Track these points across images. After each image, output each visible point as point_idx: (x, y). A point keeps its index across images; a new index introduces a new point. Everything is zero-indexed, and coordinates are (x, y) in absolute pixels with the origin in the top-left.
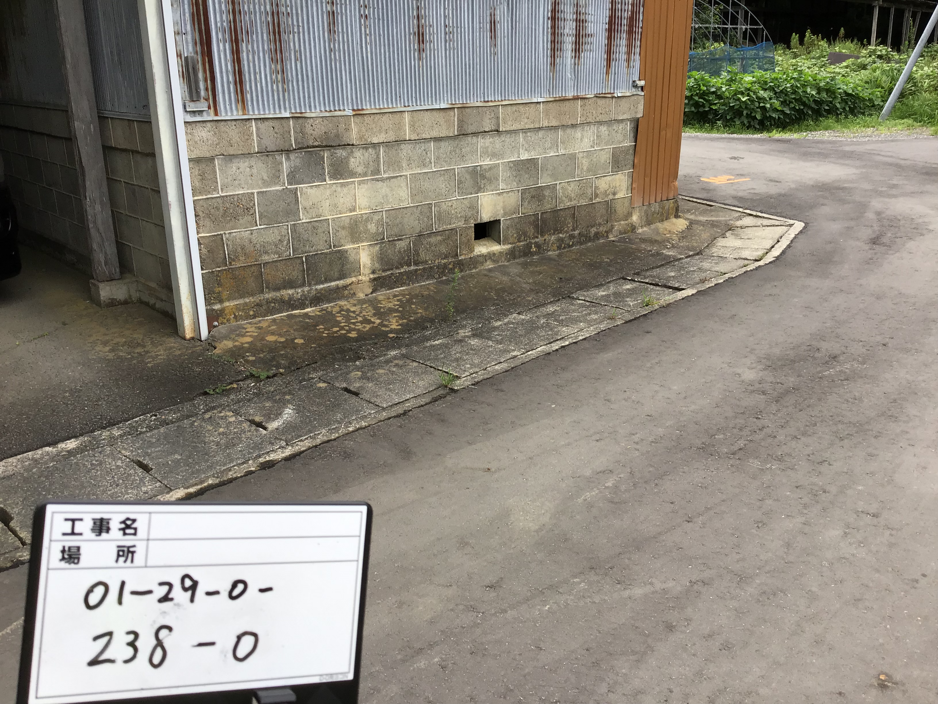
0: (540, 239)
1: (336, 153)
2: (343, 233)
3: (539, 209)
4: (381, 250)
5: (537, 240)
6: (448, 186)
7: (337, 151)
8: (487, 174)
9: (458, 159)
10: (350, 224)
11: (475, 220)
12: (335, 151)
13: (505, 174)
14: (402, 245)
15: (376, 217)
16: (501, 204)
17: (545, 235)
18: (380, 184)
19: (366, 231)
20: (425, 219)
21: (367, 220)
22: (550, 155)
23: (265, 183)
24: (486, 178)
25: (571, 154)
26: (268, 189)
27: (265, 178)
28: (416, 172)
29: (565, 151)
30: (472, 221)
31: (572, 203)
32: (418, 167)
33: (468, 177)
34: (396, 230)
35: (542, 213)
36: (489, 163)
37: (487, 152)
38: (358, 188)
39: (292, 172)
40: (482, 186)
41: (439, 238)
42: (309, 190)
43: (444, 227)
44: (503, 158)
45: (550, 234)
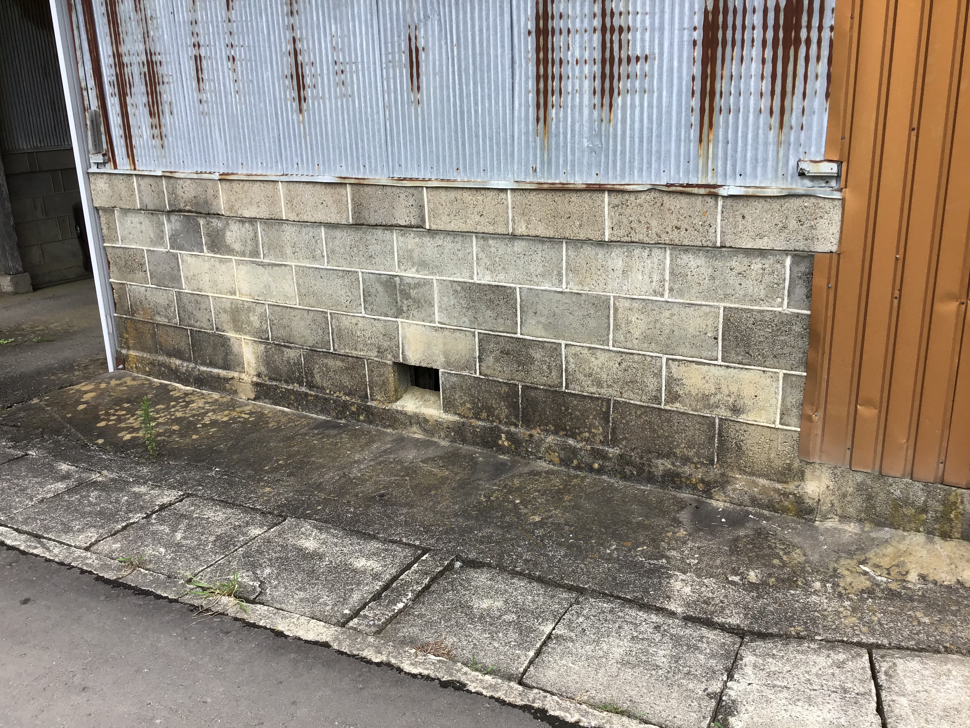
0: (521, 431)
1: (212, 222)
2: (225, 317)
3: (519, 378)
4: (266, 352)
5: (513, 429)
6: (349, 294)
7: (213, 220)
8: (413, 293)
9: (363, 259)
10: (231, 308)
11: (394, 356)
12: (211, 220)
13: (446, 299)
14: (291, 354)
15: (259, 310)
16: (441, 347)
17: (535, 428)
18: (261, 269)
19: (249, 323)
20: (319, 331)
21: (249, 310)
22: (542, 288)
23: (153, 243)
24: (411, 298)
25: (598, 297)
26: (155, 249)
27: (152, 236)
28: (303, 265)
29: (580, 287)
30: (389, 357)
31: (603, 391)
32: (307, 258)
33: (380, 289)
34: (282, 333)
35: (525, 388)
36: (413, 276)
37: (411, 257)
38: (237, 269)
39: (173, 235)
40: (405, 309)
41: (339, 363)
42: (189, 259)
43: (347, 351)
44: (441, 273)
45: (547, 431)
